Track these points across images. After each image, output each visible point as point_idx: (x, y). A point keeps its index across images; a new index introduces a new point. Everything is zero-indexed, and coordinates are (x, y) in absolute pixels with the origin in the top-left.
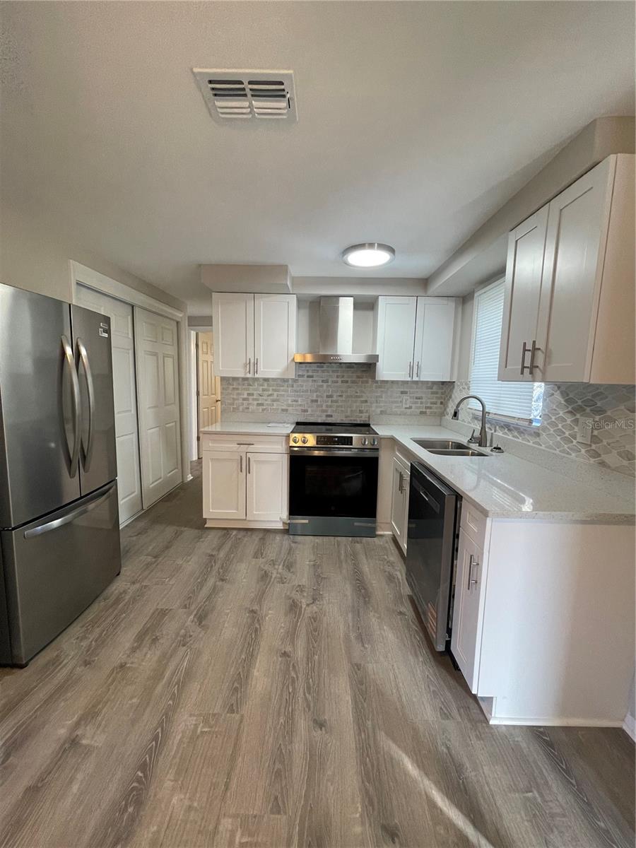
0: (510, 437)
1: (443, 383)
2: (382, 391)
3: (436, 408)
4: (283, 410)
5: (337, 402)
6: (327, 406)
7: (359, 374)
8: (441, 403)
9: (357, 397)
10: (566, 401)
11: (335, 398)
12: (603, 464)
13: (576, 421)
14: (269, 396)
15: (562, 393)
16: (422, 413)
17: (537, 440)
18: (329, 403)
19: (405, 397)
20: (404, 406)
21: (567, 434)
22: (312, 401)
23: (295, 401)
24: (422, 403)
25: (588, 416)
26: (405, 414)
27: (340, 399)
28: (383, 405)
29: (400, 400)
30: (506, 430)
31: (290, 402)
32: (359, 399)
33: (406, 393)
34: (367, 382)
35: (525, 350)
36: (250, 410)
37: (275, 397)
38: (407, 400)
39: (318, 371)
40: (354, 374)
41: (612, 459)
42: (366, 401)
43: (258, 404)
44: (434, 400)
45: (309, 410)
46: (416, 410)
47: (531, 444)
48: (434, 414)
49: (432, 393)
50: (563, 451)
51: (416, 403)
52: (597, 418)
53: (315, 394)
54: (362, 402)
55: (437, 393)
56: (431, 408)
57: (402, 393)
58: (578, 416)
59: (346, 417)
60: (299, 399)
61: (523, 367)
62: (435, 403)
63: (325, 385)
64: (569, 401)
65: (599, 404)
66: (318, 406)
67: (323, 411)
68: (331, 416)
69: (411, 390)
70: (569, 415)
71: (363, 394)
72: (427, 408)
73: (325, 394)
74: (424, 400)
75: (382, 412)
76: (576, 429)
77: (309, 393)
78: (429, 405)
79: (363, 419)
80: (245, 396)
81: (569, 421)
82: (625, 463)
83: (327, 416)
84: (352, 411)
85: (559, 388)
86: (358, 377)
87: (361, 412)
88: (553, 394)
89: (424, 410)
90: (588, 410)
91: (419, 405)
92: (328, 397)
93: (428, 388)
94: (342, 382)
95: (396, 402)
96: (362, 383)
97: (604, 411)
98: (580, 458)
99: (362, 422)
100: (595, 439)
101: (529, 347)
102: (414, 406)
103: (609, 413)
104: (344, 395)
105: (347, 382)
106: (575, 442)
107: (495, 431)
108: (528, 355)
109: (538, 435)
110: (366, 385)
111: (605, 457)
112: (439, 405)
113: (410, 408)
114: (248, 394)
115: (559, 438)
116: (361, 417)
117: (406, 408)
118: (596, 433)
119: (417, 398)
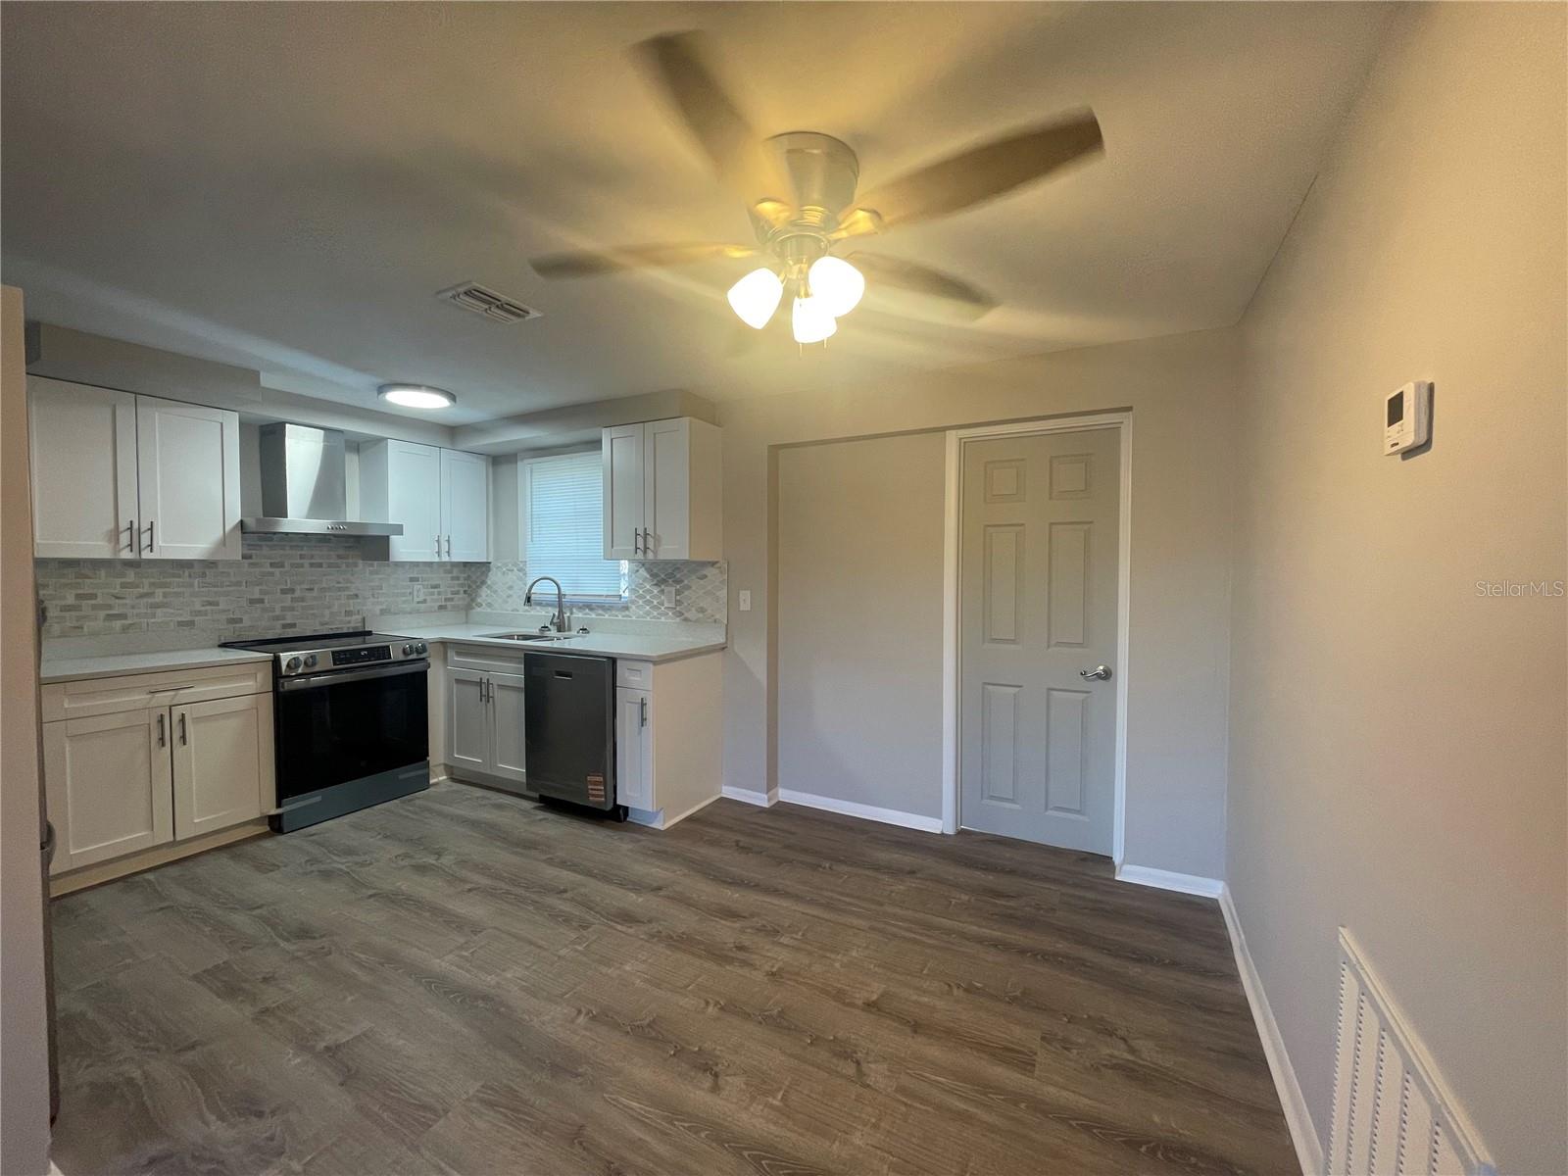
0: (594, 616)
1: (465, 564)
2: (380, 579)
3: (459, 599)
4: (180, 624)
5: (302, 599)
6: (283, 609)
7: (341, 552)
8: (465, 592)
9: (340, 589)
10: (651, 576)
11: (298, 594)
12: (686, 620)
13: (662, 591)
14: (142, 596)
15: (646, 569)
16: (441, 607)
17: (627, 613)
18: (288, 603)
19: (417, 586)
20: (416, 599)
21: (655, 603)
22: (252, 602)
23: (210, 604)
24: (439, 593)
25: (672, 586)
26: (418, 611)
27: (308, 594)
28: (383, 600)
29: (408, 591)
30: (587, 610)
31: (198, 607)
32: (343, 593)
33: (417, 580)
34: (356, 565)
35: (637, 535)
36: (85, 629)
37: (159, 598)
38: (420, 591)
39: (261, 546)
40: (332, 553)
41: (692, 614)
42: (357, 596)
43: (110, 617)
44: (456, 589)
45: (245, 618)
46: (433, 604)
47: (620, 617)
48: (456, 608)
49: (453, 578)
50: (654, 617)
51: (432, 594)
52: (678, 587)
53: (257, 589)
54: (349, 597)
55: (458, 578)
56: (452, 599)
57: (412, 580)
58: (663, 587)
59: (322, 624)
60: (222, 600)
61: (637, 548)
62: (457, 593)
63: (277, 571)
64: (653, 575)
65: (678, 576)
66: (264, 610)
67: (277, 618)
68: (293, 625)
69: (424, 576)
70: (655, 587)
71: (349, 585)
72: (446, 600)
73: (279, 588)
74: (442, 589)
75: (383, 612)
76: (663, 597)
77: (243, 588)
78: (449, 596)
79: (352, 625)
80: (71, 600)
81: (655, 592)
82: (701, 615)
83: (285, 626)
84: (331, 613)
85: (643, 565)
86: (339, 557)
87: (348, 613)
88: (637, 571)
89: (443, 604)
90: (670, 581)
91: (435, 597)
92: (283, 592)
93: (446, 572)
94: (312, 565)
95: (404, 595)
96: (347, 566)
97: (682, 581)
98: (670, 620)
99: (351, 631)
100: (678, 603)
101: (641, 531)
102: (428, 598)
103: (686, 582)
104: (316, 587)
105: (320, 565)
106: (663, 608)
107: (572, 613)
108: (640, 540)
109: (627, 608)
110: (355, 569)
111: (686, 615)
112: (462, 595)
113: (425, 601)
114: (78, 597)
115: (648, 608)
116: (349, 622)
117: (418, 603)
118: (678, 598)
119: (432, 588)
